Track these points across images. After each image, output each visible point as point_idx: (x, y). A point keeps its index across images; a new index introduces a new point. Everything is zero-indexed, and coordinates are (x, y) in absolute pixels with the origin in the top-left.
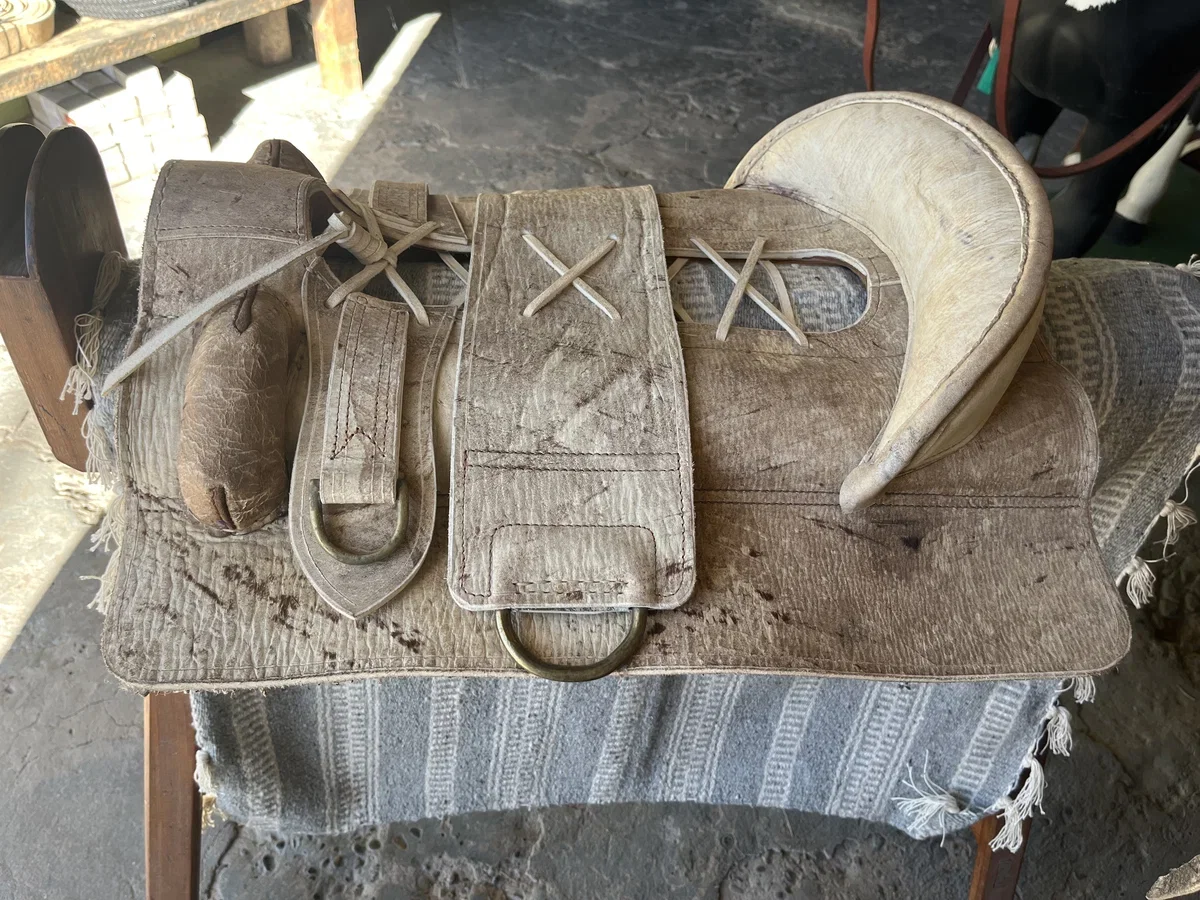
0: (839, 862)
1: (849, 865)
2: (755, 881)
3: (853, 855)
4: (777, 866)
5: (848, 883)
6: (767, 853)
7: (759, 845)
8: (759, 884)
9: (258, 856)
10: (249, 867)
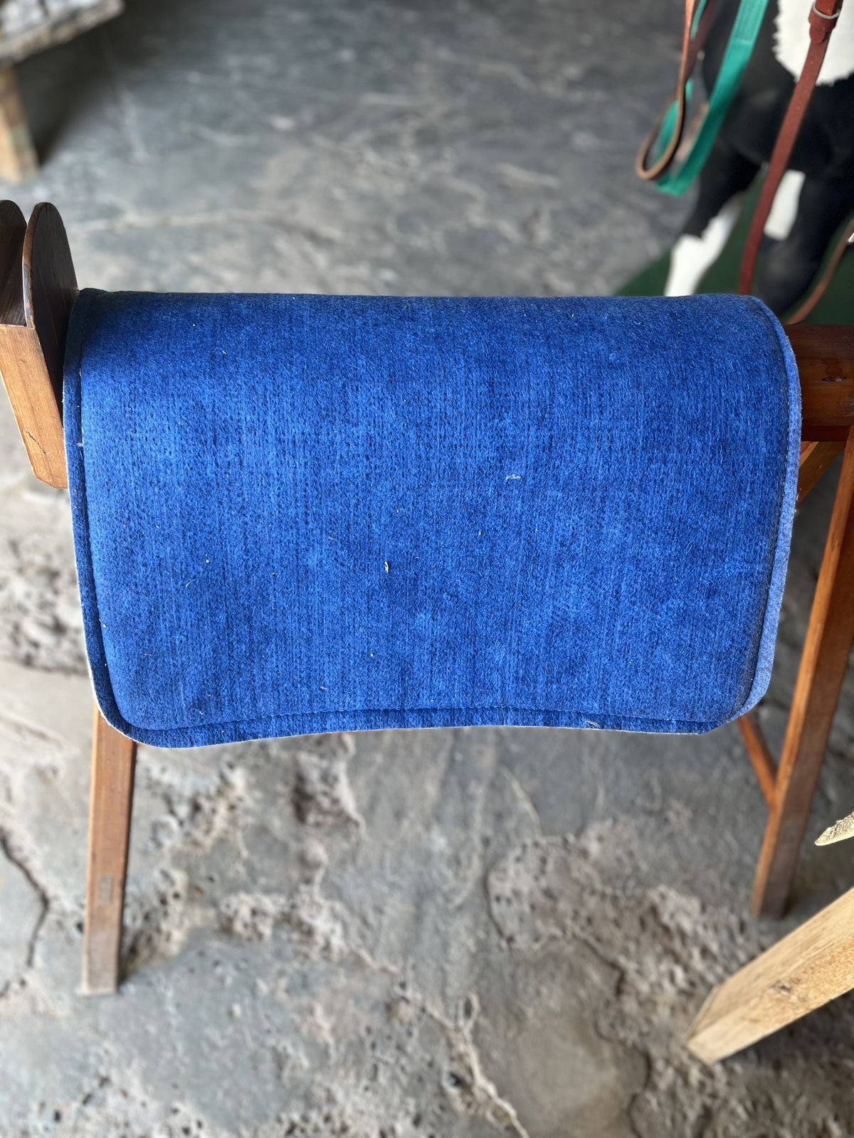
0: (582, 844)
1: (590, 844)
2: (514, 870)
3: (593, 835)
4: (531, 856)
5: (591, 859)
6: (521, 846)
7: (514, 840)
8: (518, 872)
9: (70, 924)
10: (62, 935)
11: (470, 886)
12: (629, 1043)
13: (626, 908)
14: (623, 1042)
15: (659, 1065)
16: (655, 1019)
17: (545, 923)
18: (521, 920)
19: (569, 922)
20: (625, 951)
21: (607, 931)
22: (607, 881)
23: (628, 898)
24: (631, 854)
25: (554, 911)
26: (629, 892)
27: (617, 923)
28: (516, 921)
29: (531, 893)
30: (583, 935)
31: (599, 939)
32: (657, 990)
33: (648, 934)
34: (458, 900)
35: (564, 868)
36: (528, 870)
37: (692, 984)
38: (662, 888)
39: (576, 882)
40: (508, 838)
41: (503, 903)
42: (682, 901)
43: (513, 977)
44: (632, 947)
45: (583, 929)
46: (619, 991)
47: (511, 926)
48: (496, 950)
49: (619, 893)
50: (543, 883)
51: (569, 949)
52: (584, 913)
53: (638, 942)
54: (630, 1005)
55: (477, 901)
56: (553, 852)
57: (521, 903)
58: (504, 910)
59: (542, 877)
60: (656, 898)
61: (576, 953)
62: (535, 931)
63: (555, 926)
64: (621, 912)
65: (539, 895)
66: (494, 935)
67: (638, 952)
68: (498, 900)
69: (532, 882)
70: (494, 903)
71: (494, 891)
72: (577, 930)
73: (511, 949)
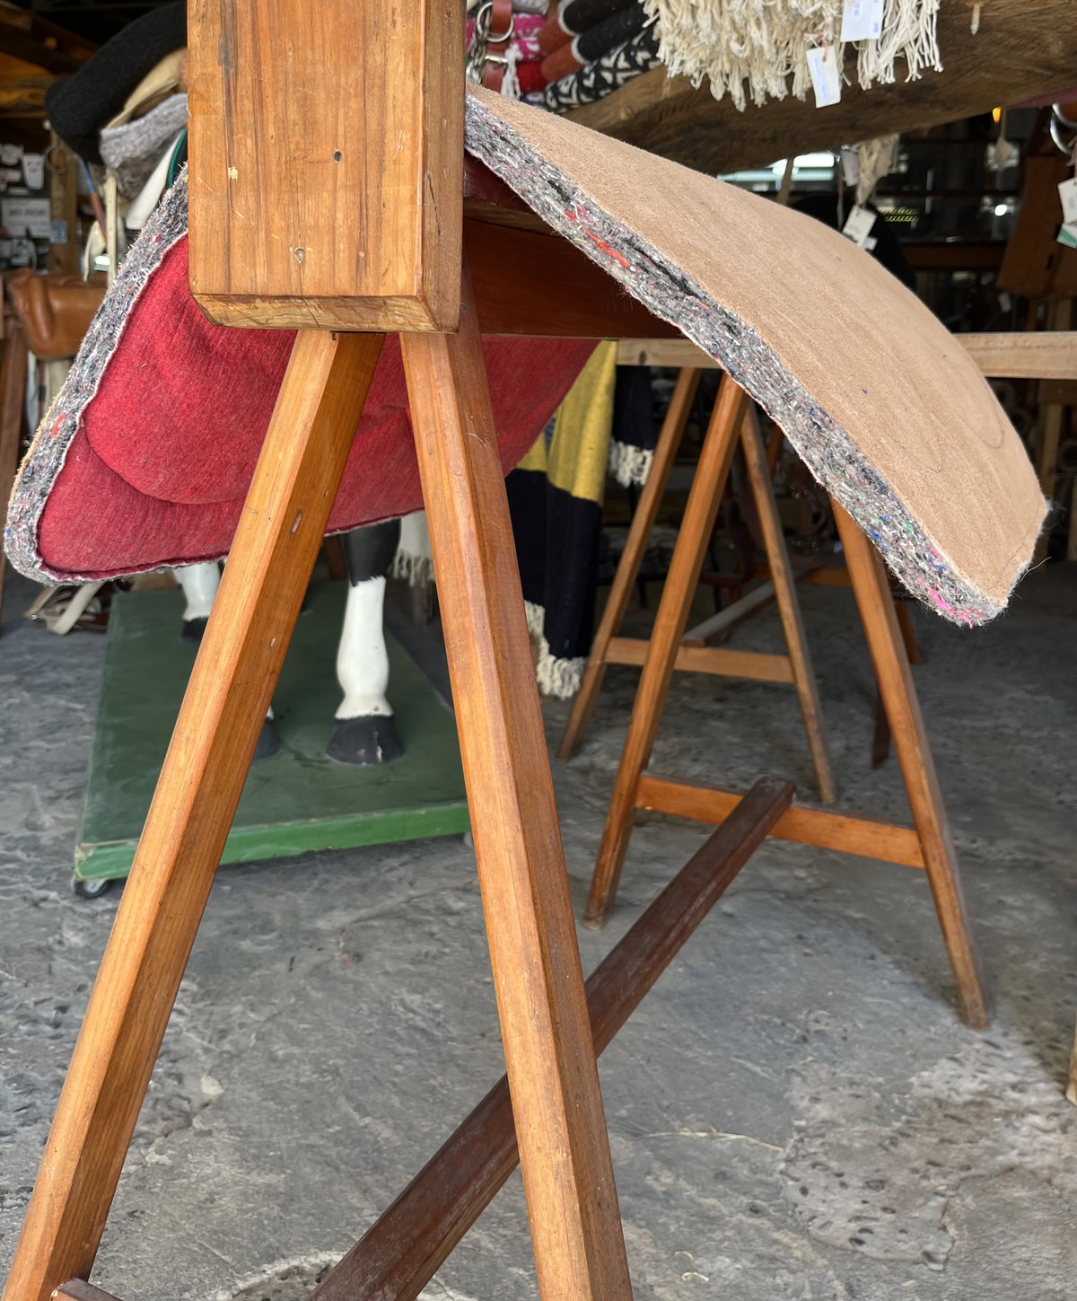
0: (813, 1119)
1: (817, 1113)
2: (820, 1204)
3: (805, 1103)
4: (803, 1175)
5: (843, 1121)
6: (785, 1177)
7: (770, 1179)
8: (824, 1202)
11: (821, 1262)
13: (929, 1123)
17: (919, 1207)
18: (902, 1231)
19: (928, 1184)
20: (994, 1152)
21: (954, 1155)
22: (884, 1121)
23: (917, 1115)
24: (852, 1083)
25: (902, 1191)
26: (909, 1110)
27: (947, 1141)
28: (902, 1236)
29: (865, 1202)
30: (954, 1178)
31: (969, 1168)
32: (1054, 1150)
33: (973, 1120)
34: (839, 1288)
35: (842, 1151)
36: (827, 1188)
37: (1055, 1115)
38: (913, 1080)
39: (867, 1150)
40: (763, 1183)
41: (864, 1236)
42: (938, 1073)
44: (986, 1143)
45: (945, 1175)
47: (908, 1247)
48: (942, 1279)
49: (904, 1118)
50: (855, 1182)
51: (969, 1201)
53: (983, 1135)
55: (849, 1265)
56: (812, 1150)
57: (875, 1219)
58: (879, 1243)
59: (845, 1179)
60: (927, 1091)
61: (977, 1196)
62: (928, 1224)
63: (928, 1200)
64: (934, 1130)
65: (870, 1195)
66: (915, 1269)
67: (996, 1141)
68: (860, 1242)
69: (846, 1192)
70: (862, 1248)
71: (843, 1240)
72: (943, 1181)
73: (946, 1261)
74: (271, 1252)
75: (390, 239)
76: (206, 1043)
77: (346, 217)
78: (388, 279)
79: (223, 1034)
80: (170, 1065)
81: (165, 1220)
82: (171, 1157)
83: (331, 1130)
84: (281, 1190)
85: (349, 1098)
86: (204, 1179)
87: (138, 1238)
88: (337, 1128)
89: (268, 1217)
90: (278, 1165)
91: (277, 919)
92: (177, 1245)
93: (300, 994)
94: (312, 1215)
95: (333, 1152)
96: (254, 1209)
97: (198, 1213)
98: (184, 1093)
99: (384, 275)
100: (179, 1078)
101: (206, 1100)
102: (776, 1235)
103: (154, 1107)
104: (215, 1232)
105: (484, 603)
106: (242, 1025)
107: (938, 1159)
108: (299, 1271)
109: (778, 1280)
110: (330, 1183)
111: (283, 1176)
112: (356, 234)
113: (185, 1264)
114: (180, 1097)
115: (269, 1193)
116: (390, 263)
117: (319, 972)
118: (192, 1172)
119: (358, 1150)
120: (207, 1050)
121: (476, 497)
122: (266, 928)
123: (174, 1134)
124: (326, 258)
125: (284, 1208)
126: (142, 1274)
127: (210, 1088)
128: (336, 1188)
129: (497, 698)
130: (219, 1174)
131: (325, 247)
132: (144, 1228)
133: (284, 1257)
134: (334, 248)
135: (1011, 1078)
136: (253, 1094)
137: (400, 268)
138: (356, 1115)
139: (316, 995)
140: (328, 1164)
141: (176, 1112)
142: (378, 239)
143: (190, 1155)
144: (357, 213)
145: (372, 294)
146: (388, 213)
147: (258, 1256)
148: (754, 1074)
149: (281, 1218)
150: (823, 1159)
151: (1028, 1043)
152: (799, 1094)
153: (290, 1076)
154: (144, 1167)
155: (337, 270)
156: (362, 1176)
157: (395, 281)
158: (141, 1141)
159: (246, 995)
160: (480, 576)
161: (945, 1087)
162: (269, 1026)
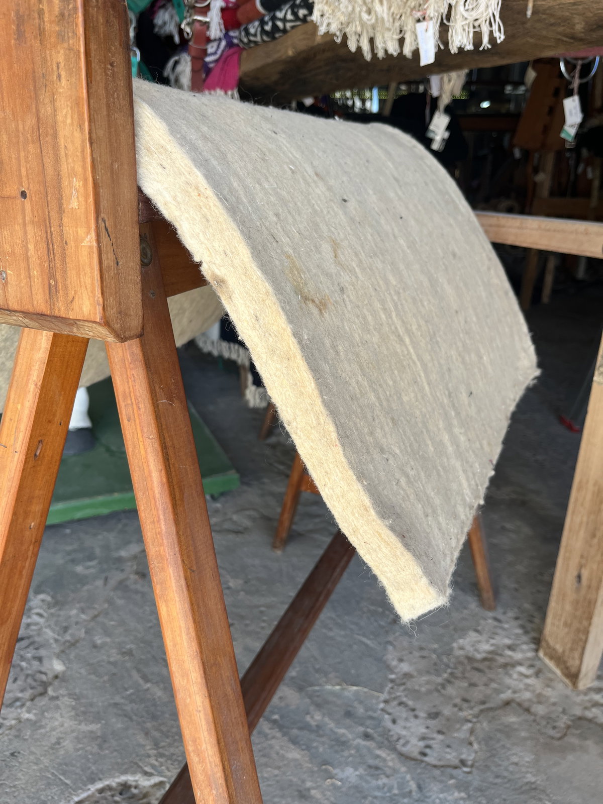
11: (403, 769)
12: (569, 723)
13: (463, 673)
14: (568, 727)
15: (589, 714)
16: (553, 700)
17: (458, 730)
18: (448, 746)
19: (462, 714)
20: (498, 692)
21: (476, 694)
22: (438, 673)
23: (456, 668)
24: (421, 649)
25: (448, 720)
26: (452, 665)
27: (473, 685)
28: (448, 750)
29: (427, 728)
30: (476, 710)
31: (483, 703)
32: (531, 688)
33: (487, 671)
34: (413, 786)
35: (415, 694)
36: (406, 719)
37: (532, 666)
38: (455, 645)
39: (429, 692)
40: (371, 718)
41: (428, 751)
42: (468, 640)
43: (497, 777)
44: (494, 685)
45: (471, 708)
46: (527, 710)
47: (451, 757)
48: (470, 778)
49: (449, 671)
50: (422, 714)
51: (485, 725)
52: (458, 701)
53: (492, 680)
54: (540, 710)
55: (419, 771)
56: (398, 694)
57: (433, 739)
58: (435, 755)
59: (417, 713)
60: (461, 652)
61: (490, 722)
62: (462, 741)
63: (462, 725)
64: (465, 678)
65: (431, 723)
66: (455, 772)
67: (499, 684)
68: (425, 755)
69: (418, 721)
70: (426, 759)
71: (415, 754)
72: (471, 712)
73: (472, 766)
74: (93, 776)
75: (74, 272)
76: (56, 636)
77: (36, 250)
78: (75, 305)
79: (66, 629)
80: (34, 651)
81: (32, 758)
82: (35, 714)
83: (128, 693)
84: (99, 734)
85: (139, 671)
86: (53, 729)
87: (16, 770)
88: (131, 691)
89: (91, 753)
90: (97, 718)
91: (98, 551)
92: (38, 774)
93: (110, 602)
94: (116, 750)
95: (128, 708)
96: (82, 749)
97: (51, 752)
98: (43, 669)
99: (72, 301)
100: (40, 659)
101: (56, 673)
102: (378, 752)
103: (25, 681)
104: (60, 764)
105: (175, 537)
106: (77, 623)
107: (469, 698)
108: (109, 788)
109: (380, 782)
110: (127, 729)
111: (99, 726)
112: (46, 264)
113: (43, 787)
114: (41, 672)
115: (92, 736)
116: (76, 292)
117: (122, 586)
118: (47, 724)
119: (143, 706)
120: (56, 641)
121: (167, 452)
122: (91, 558)
123: (36, 700)
124: (24, 281)
125: (100, 747)
126: (18, 795)
127: (58, 666)
128: (130, 732)
129: (187, 606)
130: (62, 725)
131: (22, 272)
132: (20, 763)
133: (100, 779)
134: (29, 273)
135: (507, 641)
136: (83, 671)
137: (84, 298)
138: (141, 681)
139: (120, 602)
140: (126, 716)
141: (39, 683)
142: (65, 271)
143: (46, 714)
144: (45, 246)
145: (64, 316)
146: (70, 250)
147: (85, 779)
148: (367, 645)
149: (99, 754)
150: (404, 699)
151: (517, 618)
152: (391, 657)
153: (105, 658)
154: (20, 722)
155: (34, 293)
156: (144, 722)
157: (81, 309)
158: (18, 704)
159: (79, 602)
160: (171, 517)
161: (471, 649)
162: (92, 624)
